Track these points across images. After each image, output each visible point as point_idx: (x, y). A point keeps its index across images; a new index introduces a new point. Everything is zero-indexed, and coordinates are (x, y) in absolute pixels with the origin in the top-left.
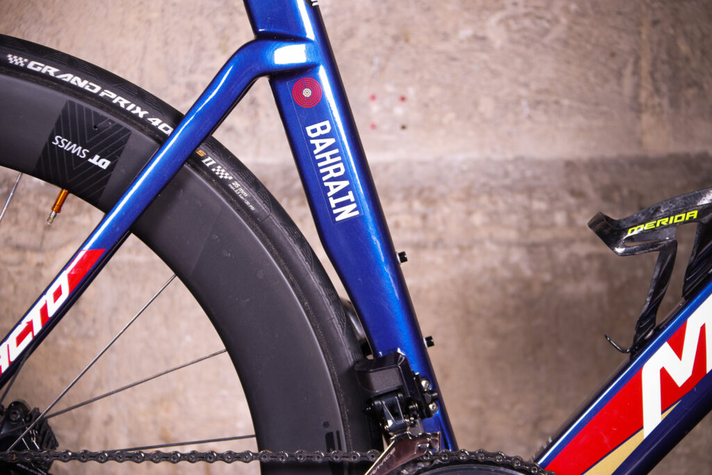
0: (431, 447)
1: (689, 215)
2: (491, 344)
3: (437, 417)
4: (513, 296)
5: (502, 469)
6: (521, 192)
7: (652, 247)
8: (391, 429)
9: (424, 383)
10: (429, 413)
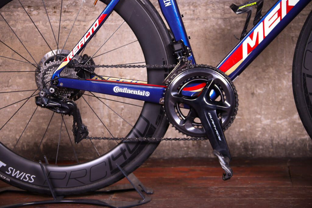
0: (189, 64)
1: (254, 3)
2: (213, 47)
3: (191, 57)
4: (219, 34)
5: (207, 69)
6: (221, 3)
7: (245, 12)
8: (179, 59)
9: (188, 48)
10: (189, 56)
